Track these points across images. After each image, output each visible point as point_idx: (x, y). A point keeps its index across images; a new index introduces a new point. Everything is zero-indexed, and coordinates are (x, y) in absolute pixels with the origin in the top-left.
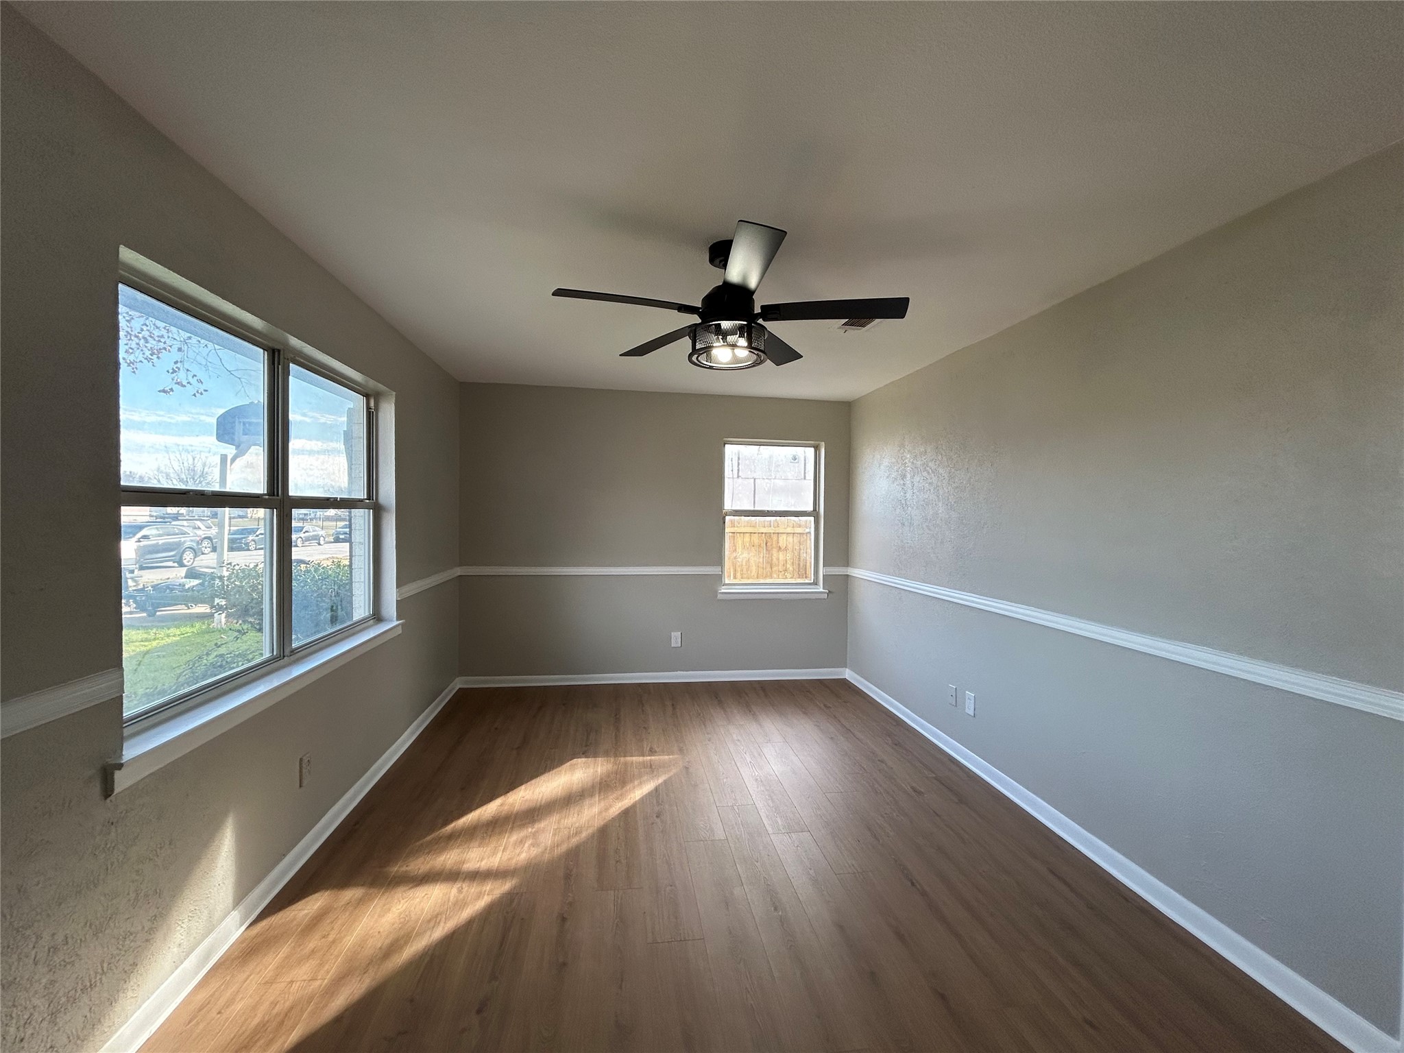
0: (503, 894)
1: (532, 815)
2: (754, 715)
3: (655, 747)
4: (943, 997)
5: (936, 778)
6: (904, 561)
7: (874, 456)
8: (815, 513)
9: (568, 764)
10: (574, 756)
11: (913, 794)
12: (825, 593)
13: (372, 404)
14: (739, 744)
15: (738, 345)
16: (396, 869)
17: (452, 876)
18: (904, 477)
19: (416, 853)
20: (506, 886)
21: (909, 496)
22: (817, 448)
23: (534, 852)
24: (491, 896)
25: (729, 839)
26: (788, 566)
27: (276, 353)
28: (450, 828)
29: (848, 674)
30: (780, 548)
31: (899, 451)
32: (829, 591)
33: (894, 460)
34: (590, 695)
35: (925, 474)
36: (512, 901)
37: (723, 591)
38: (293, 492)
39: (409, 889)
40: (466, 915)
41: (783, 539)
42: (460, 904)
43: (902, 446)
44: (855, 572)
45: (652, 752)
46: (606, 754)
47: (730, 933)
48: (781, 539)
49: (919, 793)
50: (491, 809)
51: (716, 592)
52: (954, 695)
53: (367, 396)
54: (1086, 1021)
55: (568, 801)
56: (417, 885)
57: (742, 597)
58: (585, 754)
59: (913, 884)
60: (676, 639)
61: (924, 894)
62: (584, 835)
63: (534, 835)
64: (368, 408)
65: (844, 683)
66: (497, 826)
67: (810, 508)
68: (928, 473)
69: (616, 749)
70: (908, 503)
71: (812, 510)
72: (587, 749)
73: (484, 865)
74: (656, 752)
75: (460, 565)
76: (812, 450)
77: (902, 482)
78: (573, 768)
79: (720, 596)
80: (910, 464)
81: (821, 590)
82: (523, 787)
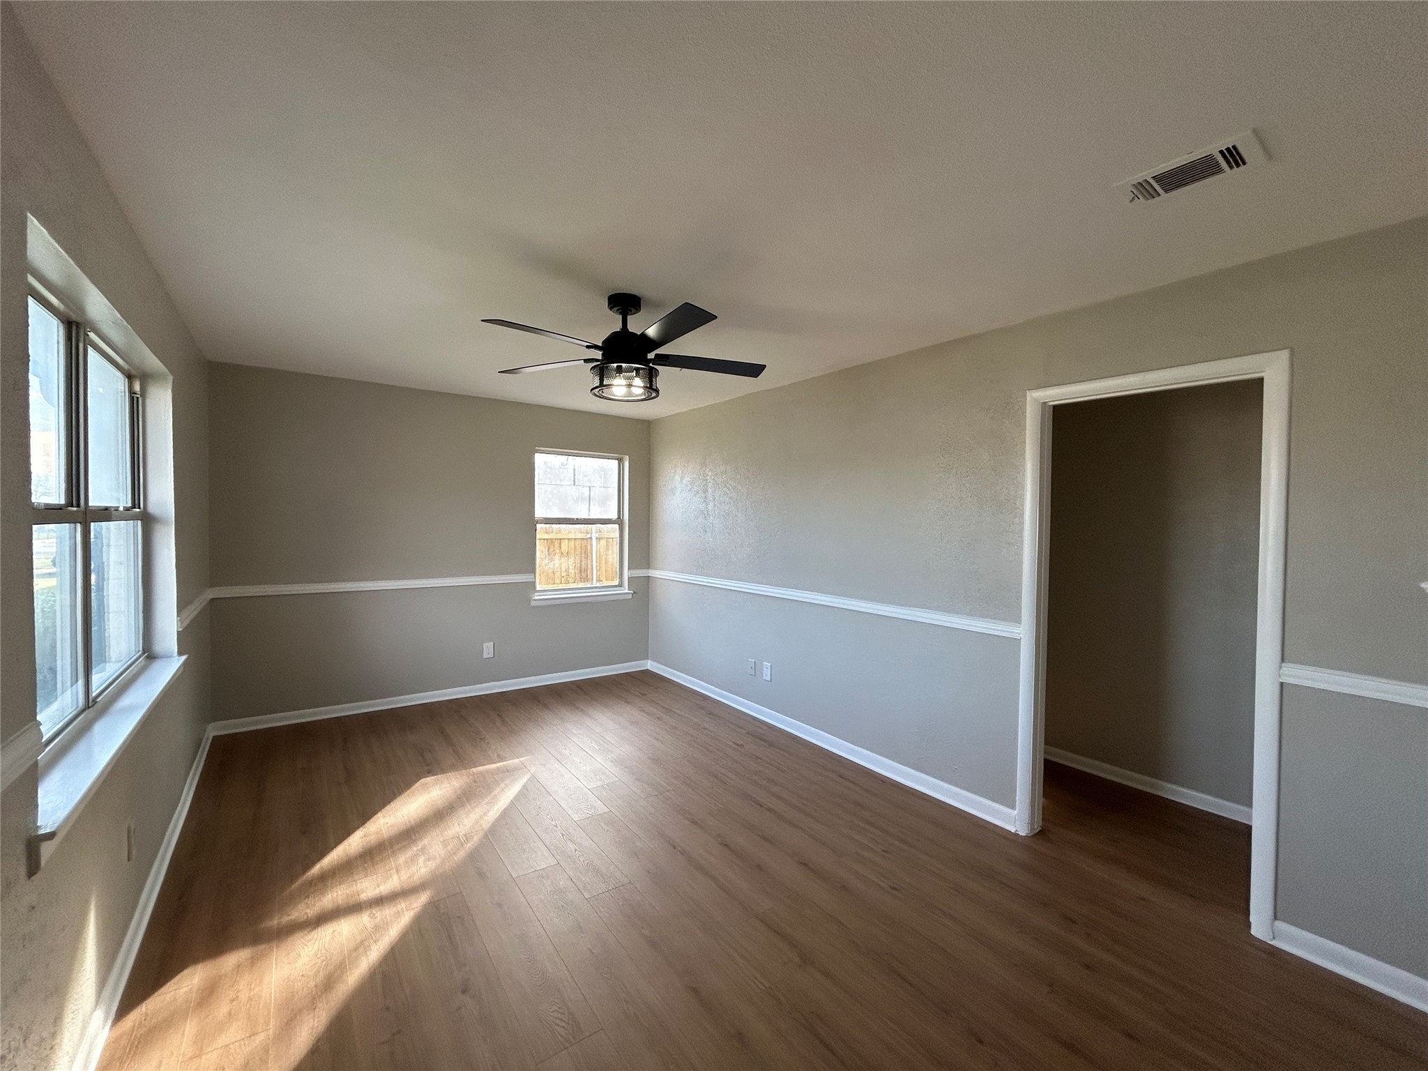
0: (425, 905)
1: (409, 835)
2: (582, 711)
3: (501, 753)
4: (805, 865)
5: (748, 733)
6: (703, 561)
7: (676, 471)
8: (619, 521)
9: (418, 784)
10: (419, 777)
11: (737, 747)
12: (630, 593)
13: (137, 387)
14: (581, 736)
15: (633, 384)
16: (274, 922)
17: (353, 908)
18: (705, 491)
19: (293, 900)
20: (423, 899)
21: (710, 508)
22: (620, 461)
23: (432, 865)
24: (413, 911)
25: (613, 810)
26: (570, 571)
27: (74, 328)
28: (316, 869)
29: (650, 665)
30: (562, 553)
31: (701, 468)
32: (634, 592)
33: (695, 476)
34: (375, 723)
35: (725, 489)
36: (437, 908)
37: (536, 598)
38: (93, 502)
39: (309, 933)
40: (394, 932)
41: (565, 544)
42: (379, 929)
43: (704, 464)
44: (653, 573)
45: (501, 759)
46: (454, 768)
47: (649, 872)
48: (563, 544)
49: (741, 746)
50: (355, 842)
51: (529, 600)
52: (753, 667)
53: (130, 377)
54: (883, 851)
55: (439, 816)
56: (315, 928)
57: (558, 602)
58: (430, 773)
59: (761, 806)
60: (488, 650)
61: (770, 810)
62: (476, 839)
63: (423, 850)
64: (132, 392)
65: (647, 673)
66: (372, 856)
67: (614, 516)
68: (729, 489)
69: (460, 762)
70: (710, 513)
71: (616, 517)
72: (430, 766)
73: (385, 888)
74: (505, 758)
75: (211, 586)
76: (616, 462)
77: (703, 495)
78: (426, 788)
79: (533, 603)
80: (711, 481)
81: (627, 591)
82: (379, 815)
